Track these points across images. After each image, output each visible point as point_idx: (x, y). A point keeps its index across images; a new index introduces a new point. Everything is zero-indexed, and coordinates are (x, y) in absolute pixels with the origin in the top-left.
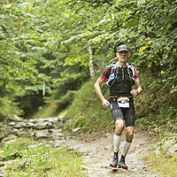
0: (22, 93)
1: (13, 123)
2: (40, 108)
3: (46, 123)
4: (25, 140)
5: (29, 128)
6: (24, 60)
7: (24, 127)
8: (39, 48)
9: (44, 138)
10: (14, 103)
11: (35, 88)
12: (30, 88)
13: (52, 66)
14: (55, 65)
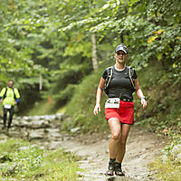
2: (37, 104)
3: (42, 121)
4: (17, 141)
5: (22, 127)
6: (18, 49)
7: (16, 126)
8: (35, 35)
9: (38, 138)
12: (25, 81)
13: (51, 56)
14: (54, 54)
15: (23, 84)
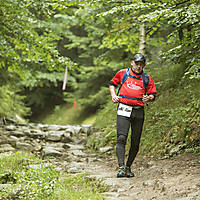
0: (32, 83)
1: (12, 127)
2: (57, 107)
3: (62, 133)
5: (35, 137)
6: (40, 32)
7: (27, 134)
8: (65, 17)
10: (18, 96)
11: (52, 78)
12: (45, 76)
13: (83, 47)
14: (88, 45)
15: (42, 79)
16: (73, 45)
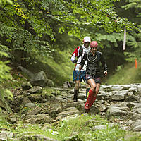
16: (130, 5)
